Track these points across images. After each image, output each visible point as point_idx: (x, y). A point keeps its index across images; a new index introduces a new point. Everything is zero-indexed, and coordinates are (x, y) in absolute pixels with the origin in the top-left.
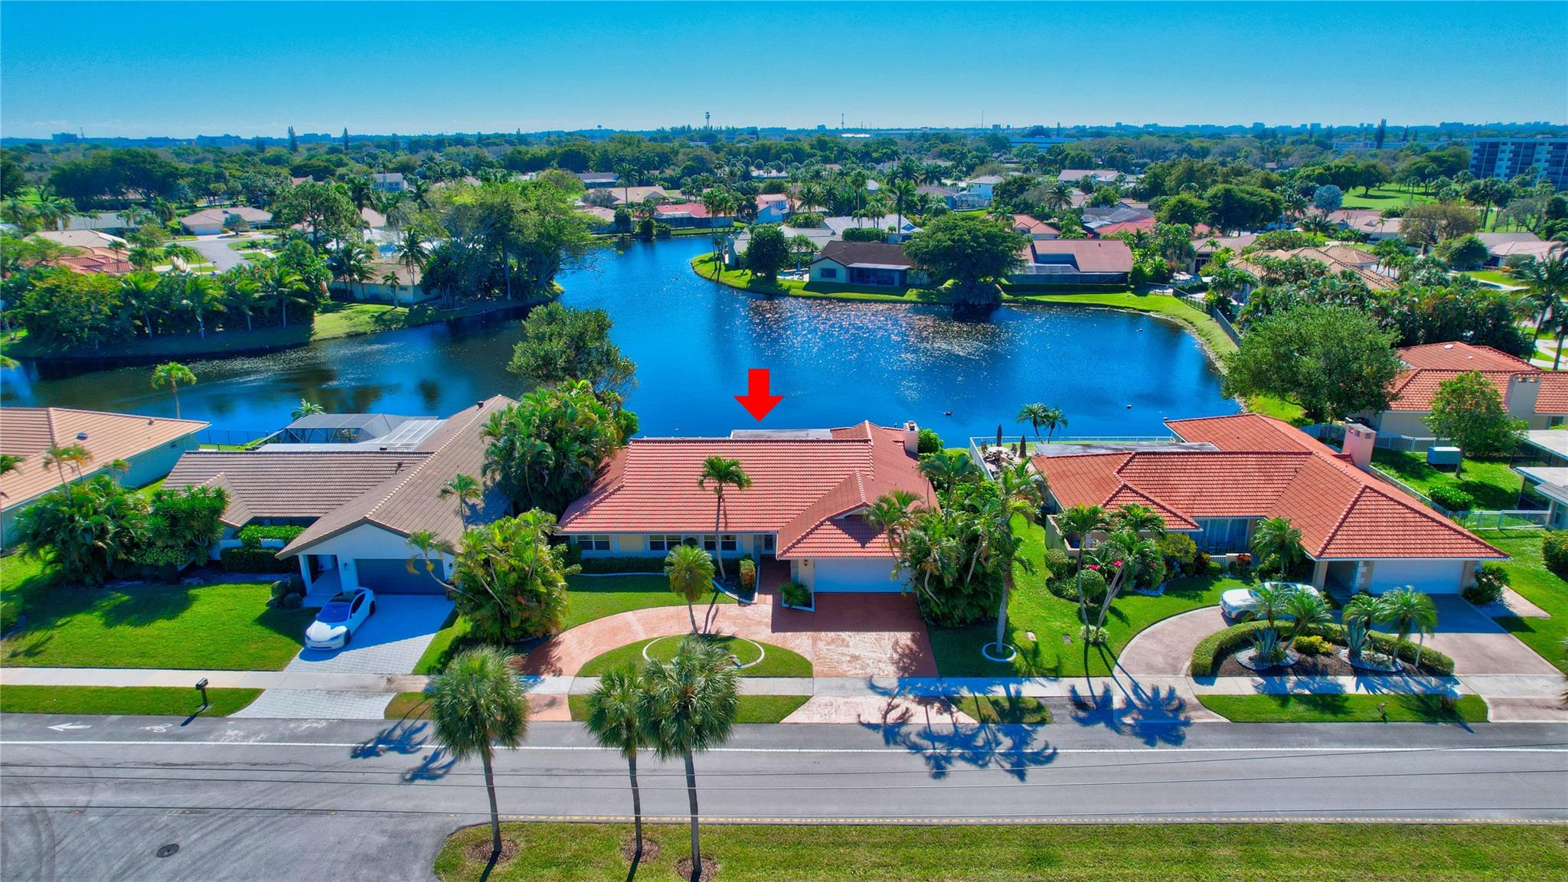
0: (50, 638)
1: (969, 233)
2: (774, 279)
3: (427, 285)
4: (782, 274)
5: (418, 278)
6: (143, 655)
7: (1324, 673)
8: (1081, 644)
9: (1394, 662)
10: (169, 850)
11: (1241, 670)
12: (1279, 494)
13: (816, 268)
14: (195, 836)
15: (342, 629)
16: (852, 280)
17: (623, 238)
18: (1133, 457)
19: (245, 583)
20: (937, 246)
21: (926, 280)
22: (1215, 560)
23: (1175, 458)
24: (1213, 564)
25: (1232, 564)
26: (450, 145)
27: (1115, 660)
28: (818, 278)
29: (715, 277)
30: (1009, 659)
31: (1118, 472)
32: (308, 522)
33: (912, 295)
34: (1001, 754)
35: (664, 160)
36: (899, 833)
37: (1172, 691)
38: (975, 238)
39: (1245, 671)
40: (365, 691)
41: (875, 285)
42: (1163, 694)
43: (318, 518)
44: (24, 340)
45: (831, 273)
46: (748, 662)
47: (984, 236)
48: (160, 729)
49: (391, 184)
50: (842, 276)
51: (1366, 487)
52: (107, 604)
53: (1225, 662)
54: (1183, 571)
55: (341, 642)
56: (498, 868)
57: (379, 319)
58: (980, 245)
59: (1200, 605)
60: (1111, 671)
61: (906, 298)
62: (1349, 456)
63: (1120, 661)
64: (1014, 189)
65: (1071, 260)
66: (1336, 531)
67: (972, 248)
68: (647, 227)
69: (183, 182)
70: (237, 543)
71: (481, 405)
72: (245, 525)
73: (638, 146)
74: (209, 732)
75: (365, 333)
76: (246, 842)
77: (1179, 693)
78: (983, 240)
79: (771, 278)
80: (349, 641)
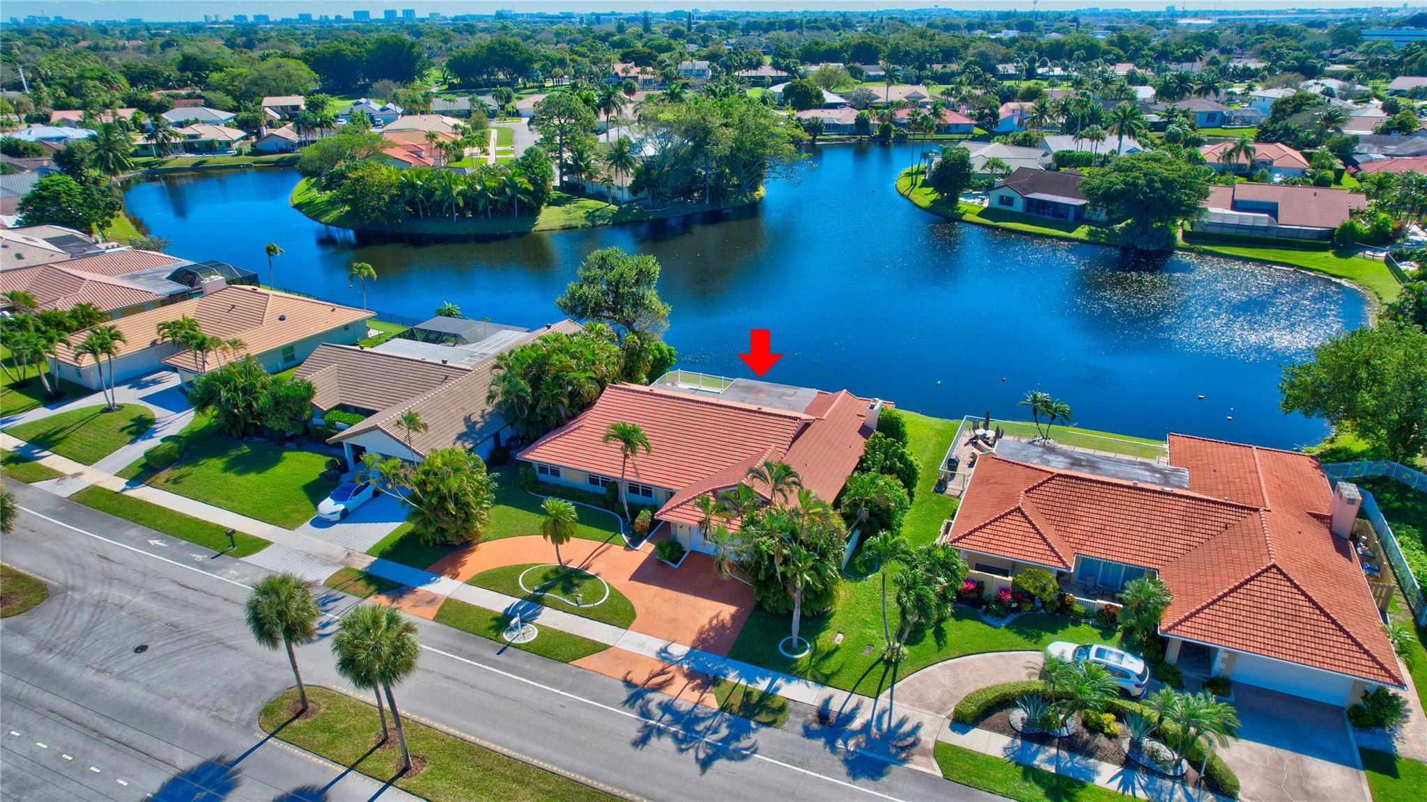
0: (190, 474)
1: (1145, 175)
2: (956, 201)
3: (634, 189)
4: (967, 196)
5: (629, 181)
6: (228, 498)
7: (1090, 754)
8: (876, 657)
9: (1178, 764)
10: (142, 649)
11: (1007, 729)
12: (1189, 548)
13: (995, 194)
14: (160, 644)
15: (341, 507)
16: (1028, 210)
17: (860, 140)
18: (1053, 478)
19: (320, 453)
20: (1109, 188)
21: (1103, 217)
22: (1080, 602)
23: (1097, 487)
24: (1077, 608)
25: (1100, 611)
26: (780, 28)
27: (893, 682)
28: (996, 205)
29: (906, 193)
30: (796, 657)
31: (1026, 492)
32: (369, 413)
33: (1081, 232)
34: (707, 743)
35: (949, 55)
36: (565, 787)
37: (917, 727)
38: (1150, 183)
39: (1009, 729)
40: (327, 560)
41: (1049, 217)
42: (907, 727)
43: (376, 412)
44: (348, 212)
45: (1010, 201)
46: (587, 603)
47: (1162, 181)
48: (199, 557)
49: (698, 71)
50: (1018, 206)
51: (1274, 566)
52: (234, 453)
53: (997, 715)
54: (1043, 607)
55: (337, 517)
56: (296, 723)
57: (591, 215)
58: (1153, 190)
59: (1033, 646)
60: (878, 693)
61: (1074, 235)
62: (1330, 518)
63: (896, 686)
64: (1289, 108)
65: (1272, 210)
66: (1203, 608)
67: (1144, 194)
68: (885, 131)
69: (536, 66)
70: (321, 422)
71: (549, 327)
72: (331, 410)
73: (931, 40)
74: (220, 568)
75: (576, 227)
76: (182, 656)
77: (922, 733)
78: (1158, 185)
79: (953, 200)
80: (345, 516)
